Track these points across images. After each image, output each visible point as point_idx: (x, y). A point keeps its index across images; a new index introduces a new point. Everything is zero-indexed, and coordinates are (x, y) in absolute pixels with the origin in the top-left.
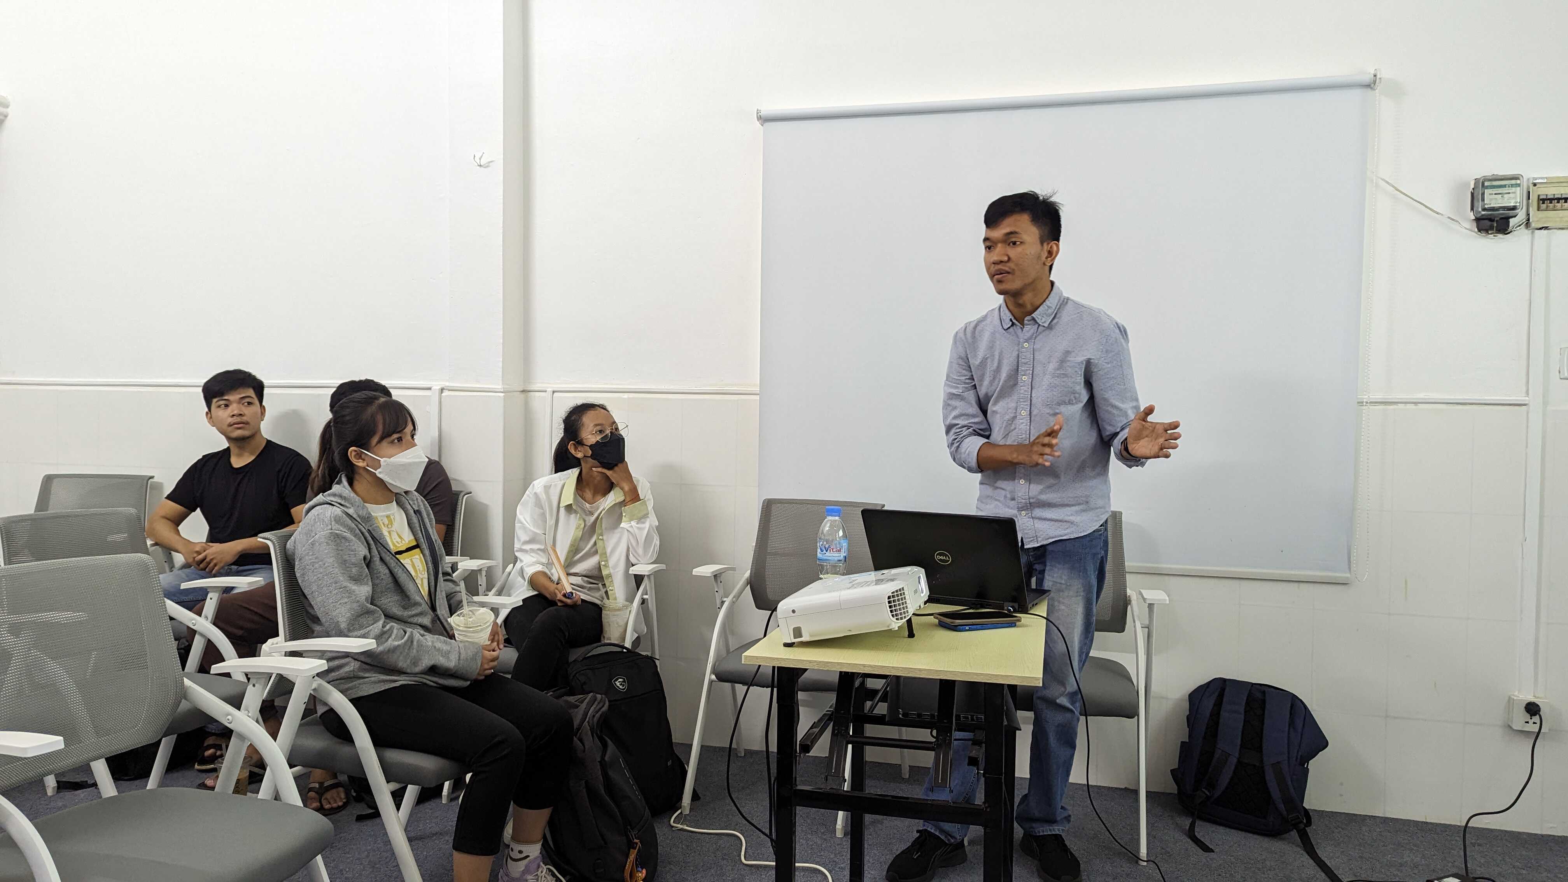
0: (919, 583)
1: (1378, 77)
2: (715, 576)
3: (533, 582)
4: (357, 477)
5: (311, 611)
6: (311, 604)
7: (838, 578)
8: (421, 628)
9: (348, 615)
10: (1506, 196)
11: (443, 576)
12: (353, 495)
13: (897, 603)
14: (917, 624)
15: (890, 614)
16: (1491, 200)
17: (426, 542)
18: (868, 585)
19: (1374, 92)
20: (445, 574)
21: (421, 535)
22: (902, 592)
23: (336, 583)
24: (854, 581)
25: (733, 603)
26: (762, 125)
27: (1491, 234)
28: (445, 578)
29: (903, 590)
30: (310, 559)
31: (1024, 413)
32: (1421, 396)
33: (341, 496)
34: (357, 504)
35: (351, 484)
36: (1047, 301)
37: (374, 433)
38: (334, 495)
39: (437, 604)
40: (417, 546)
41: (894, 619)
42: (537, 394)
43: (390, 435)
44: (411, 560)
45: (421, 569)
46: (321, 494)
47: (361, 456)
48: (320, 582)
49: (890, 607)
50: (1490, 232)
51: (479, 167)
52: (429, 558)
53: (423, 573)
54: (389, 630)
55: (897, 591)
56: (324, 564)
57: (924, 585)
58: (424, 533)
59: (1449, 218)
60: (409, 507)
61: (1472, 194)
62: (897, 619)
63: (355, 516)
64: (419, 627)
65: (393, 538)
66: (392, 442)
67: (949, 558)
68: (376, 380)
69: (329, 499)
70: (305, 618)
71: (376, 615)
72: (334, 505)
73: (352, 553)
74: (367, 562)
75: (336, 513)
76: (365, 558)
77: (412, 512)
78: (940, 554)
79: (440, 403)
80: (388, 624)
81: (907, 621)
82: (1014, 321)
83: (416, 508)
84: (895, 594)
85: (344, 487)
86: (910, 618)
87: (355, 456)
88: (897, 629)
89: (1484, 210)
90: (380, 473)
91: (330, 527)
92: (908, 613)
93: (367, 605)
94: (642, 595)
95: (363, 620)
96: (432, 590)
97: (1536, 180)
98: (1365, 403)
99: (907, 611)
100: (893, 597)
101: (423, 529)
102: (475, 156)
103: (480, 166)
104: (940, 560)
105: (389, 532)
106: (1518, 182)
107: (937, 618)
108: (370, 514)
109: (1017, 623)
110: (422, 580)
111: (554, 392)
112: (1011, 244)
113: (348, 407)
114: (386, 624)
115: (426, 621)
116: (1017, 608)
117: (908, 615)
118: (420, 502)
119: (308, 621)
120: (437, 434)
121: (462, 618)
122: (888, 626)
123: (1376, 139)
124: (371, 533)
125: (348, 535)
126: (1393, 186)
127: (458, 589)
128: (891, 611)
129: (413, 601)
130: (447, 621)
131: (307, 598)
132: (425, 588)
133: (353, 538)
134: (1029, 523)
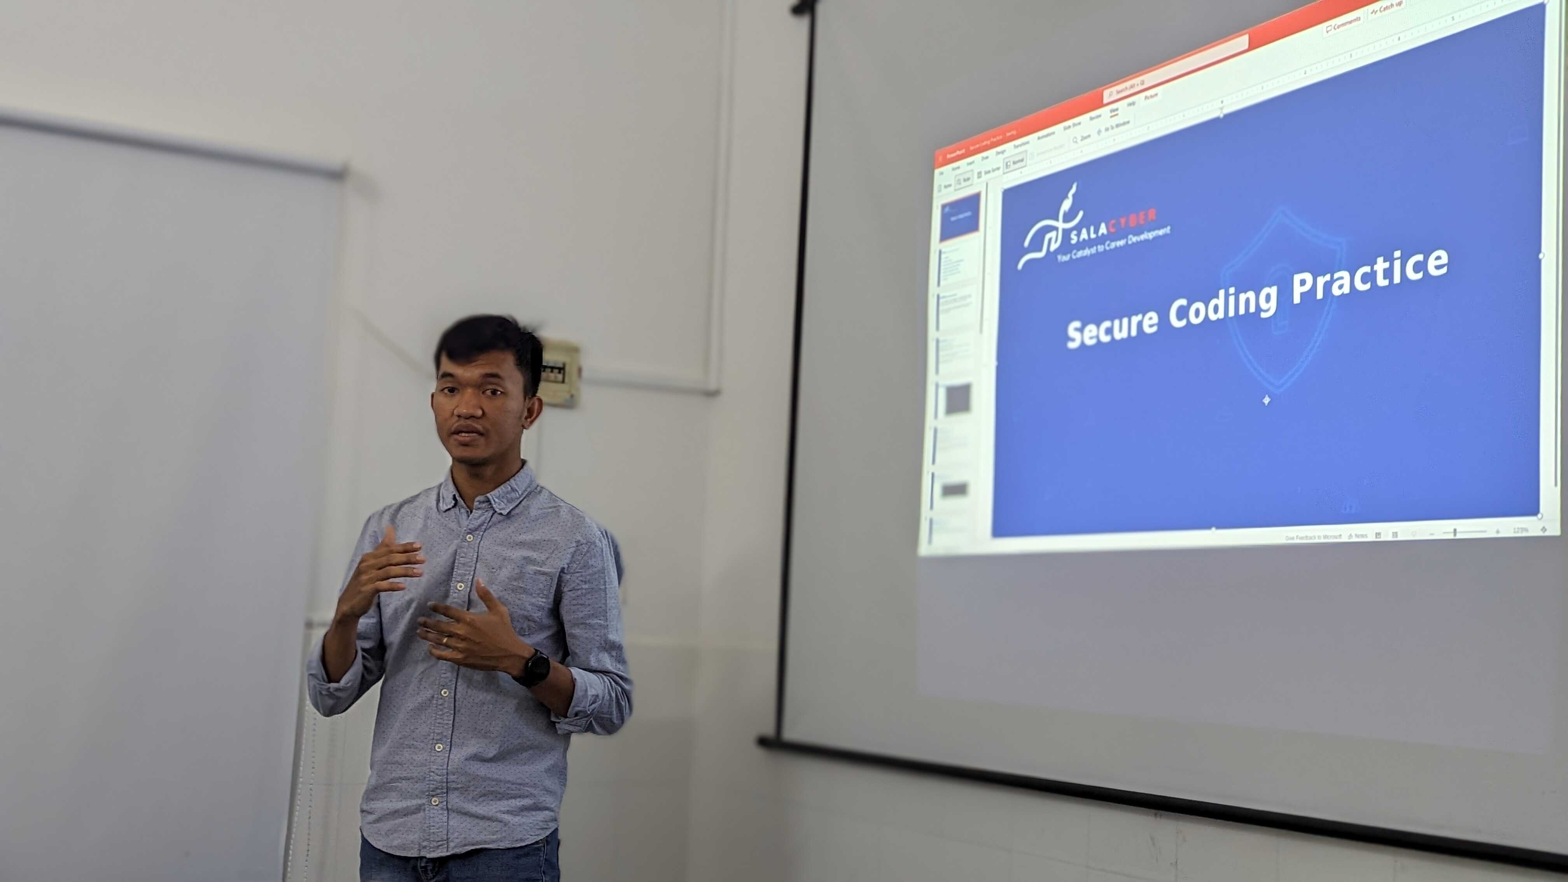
36: (512, 480)
82: (459, 499)
134: (441, 817)
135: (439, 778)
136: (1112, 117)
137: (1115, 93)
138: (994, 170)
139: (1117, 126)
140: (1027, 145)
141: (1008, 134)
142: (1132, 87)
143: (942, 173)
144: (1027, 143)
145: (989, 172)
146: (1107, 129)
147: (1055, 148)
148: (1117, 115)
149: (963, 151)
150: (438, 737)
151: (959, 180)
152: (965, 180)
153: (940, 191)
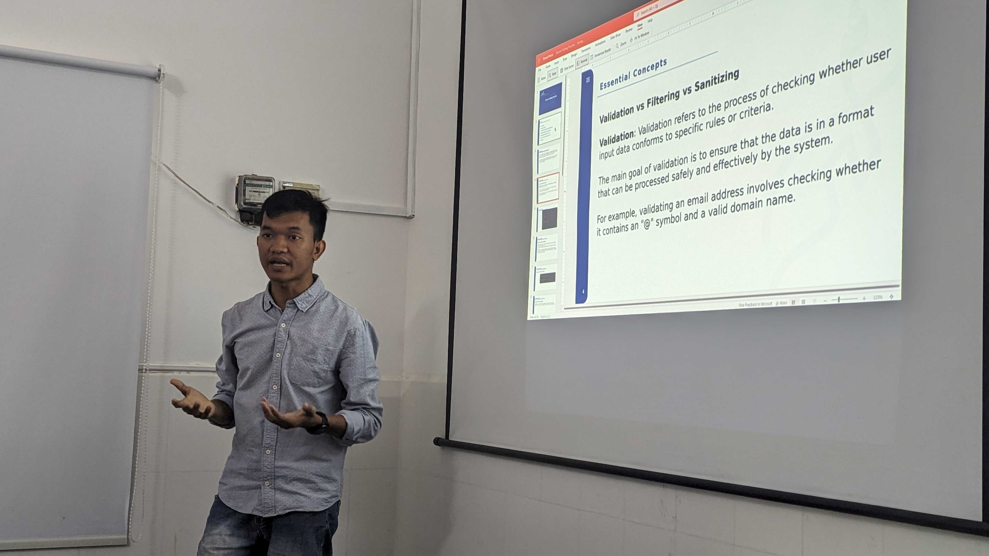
1: (162, 72)
10: (262, 194)
16: (250, 196)
19: (158, 84)
27: (251, 225)
31: (275, 387)
32: (193, 364)
36: (309, 290)
50: (250, 223)
59: (218, 207)
61: (237, 189)
82: (274, 304)
89: (245, 204)
97: (285, 184)
98: (144, 371)
106: (271, 184)
112: (291, 238)
123: (159, 128)
126: (173, 173)
134: (271, 493)
135: (269, 470)
136: (638, 30)
137: (640, 13)
138: (570, 67)
139: (642, 35)
140: (589, 50)
141: (578, 43)
142: (650, 9)
143: (540, 70)
144: (590, 48)
145: (567, 68)
146: (636, 38)
147: (606, 51)
148: (642, 28)
149: (552, 55)
150: (267, 446)
151: (550, 74)
152: (553, 74)
153: (539, 82)
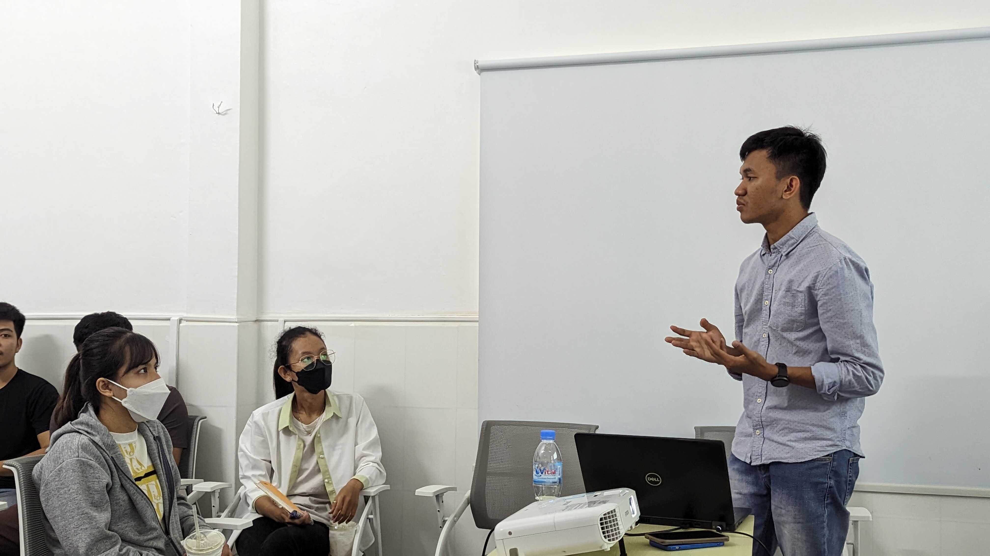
0: (630, 503)
2: (437, 496)
3: (257, 507)
4: (104, 406)
5: (52, 534)
6: (52, 528)
7: (553, 501)
8: (156, 551)
9: (89, 540)
11: (178, 501)
12: (99, 423)
13: (609, 524)
14: (629, 543)
15: (602, 535)
17: (163, 468)
18: (581, 508)
20: (180, 498)
21: (159, 462)
22: (614, 514)
23: (78, 509)
24: (568, 503)
25: (454, 522)
26: (480, 74)
28: (179, 502)
29: (615, 512)
30: (56, 485)
31: (764, 336)
33: (87, 425)
34: (103, 432)
35: (97, 412)
37: (122, 365)
38: (82, 423)
39: (171, 528)
40: (154, 472)
41: (606, 540)
42: (269, 323)
43: (137, 366)
44: (147, 486)
45: (157, 494)
46: (69, 422)
47: (108, 386)
48: (64, 507)
49: (603, 528)
51: (217, 115)
52: (165, 484)
53: (158, 498)
54: (125, 553)
55: (609, 513)
56: (69, 490)
57: (635, 507)
58: (162, 459)
60: (150, 434)
62: (609, 540)
63: (100, 444)
64: (153, 549)
65: (133, 465)
66: (138, 373)
67: (659, 479)
68: (117, 313)
69: (76, 427)
70: (46, 541)
71: (113, 540)
72: (81, 433)
73: (96, 480)
74: (108, 489)
75: (83, 441)
76: (107, 485)
77: (152, 438)
78: (650, 476)
79: (178, 333)
80: (125, 547)
81: (619, 541)
83: (156, 435)
84: (607, 515)
85: (91, 416)
86: (622, 539)
87: (102, 387)
88: (609, 549)
90: (125, 402)
91: (77, 454)
92: (619, 533)
93: (106, 531)
94: (368, 515)
95: (101, 546)
96: (167, 514)
99: (619, 532)
100: (605, 518)
101: (161, 455)
102: (213, 105)
103: (219, 113)
104: (651, 482)
105: (131, 460)
107: (648, 538)
108: (114, 441)
109: (726, 543)
110: (157, 504)
111: (285, 321)
112: (748, 179)
113: (97, 341)
114: (122, 547)
115: (161, 544)
116: (724, 526)
117: (620, 536)
118: (161, 430)
119: (48, 545)
120: (174, 364)
121: (194, 540)
122: (601, 547)
124: (114, 460)
125: (93, 463)
127: (190, 512)
128: (604, 533)
129: (148, 527)
130: (180, 543)
131: (48, 522)
132: (161, 512)
133: (98, 465)
134: (760, 441)
135: (757, 419)
150: (759, 395)
